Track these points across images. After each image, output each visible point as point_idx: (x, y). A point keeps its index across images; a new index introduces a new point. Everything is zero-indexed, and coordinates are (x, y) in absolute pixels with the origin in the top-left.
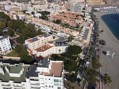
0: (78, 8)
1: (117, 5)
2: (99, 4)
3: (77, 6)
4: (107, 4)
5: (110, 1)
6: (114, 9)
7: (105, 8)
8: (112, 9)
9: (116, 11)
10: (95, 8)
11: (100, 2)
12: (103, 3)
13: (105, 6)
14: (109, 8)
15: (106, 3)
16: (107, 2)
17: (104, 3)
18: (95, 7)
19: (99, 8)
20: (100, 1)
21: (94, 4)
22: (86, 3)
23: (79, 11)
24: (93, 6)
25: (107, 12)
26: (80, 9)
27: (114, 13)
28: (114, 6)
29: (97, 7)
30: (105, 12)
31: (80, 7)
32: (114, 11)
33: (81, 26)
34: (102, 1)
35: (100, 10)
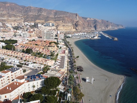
0: (50, 34)
1: (86, 31)
3: (48, 32)
4: (78, 31)
5: (80, 28)
6: (85, 35)
7: (76, 34)
8: (82, 35)
11: (71, 29)
13: (76, 32)
14: (80, 34)
16: (77, 29)
17: (74, 30)
18: (67, 33)
19: (71, 34)
20: (71, 28)
21: (66, 31)
22: (58, 30)
23: (51, 38)
24: (65, 33)
25: (79, 37)
26: (52, 36)
27: (85, 38)
28: (84, 32)
29: (69, 34)
31: (52, 34)
32: (84, 37)
33: (56, 54)
34: (72, 28)
35: (72, 36)
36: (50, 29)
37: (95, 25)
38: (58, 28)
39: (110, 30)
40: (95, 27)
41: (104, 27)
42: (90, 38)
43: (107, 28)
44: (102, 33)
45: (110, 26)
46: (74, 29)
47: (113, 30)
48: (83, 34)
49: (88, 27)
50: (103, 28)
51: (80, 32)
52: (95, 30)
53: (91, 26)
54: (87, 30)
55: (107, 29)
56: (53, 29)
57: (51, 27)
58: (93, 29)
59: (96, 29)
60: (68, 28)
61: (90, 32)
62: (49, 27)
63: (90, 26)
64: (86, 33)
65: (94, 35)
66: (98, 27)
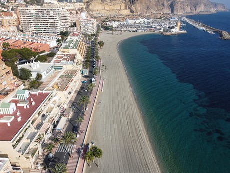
1: (154, 15)
2: (119, 12)
4: (135, 14)
5: (139, 8)
6: (149, 22)
7: (131, 22)
8: (144, 22)
9: (152, 27)
10: (110, 21)
11: (119, 10)
12: (126, 10)
13: (130, 16)
14: (138, 21)
15: (132, 11)
16: (134, 9)
17: (127, 12)
18: (110, 19)
19: (119, 21)
20: (119, 8)
21: (108, 13)
22: (90, 10)
23: (51, 30)
24: (105, 17)
25: (134, 29)
26: (54, 25)
28: (148, 17)
29: (114, 20)
30: (131, 29)
31: (52, 17)
32: (148, 27)
34: (123, 7)
35: (120, 26)
36: (73, 8)
37: (172, 2)
38: (91, 7)
39: (201, 13)
40: (172, 7)
41: (190, 7)
42: (162, 30)
43: (196, 9)
44: (187, 19)
45: (202, 4)
46: (126, 8)
47: (207, 13)
48: (146, 20)
49: (157, 5)
50: (188, 9)
51: (140, 15)
52: (170, 12)
53: (164, 5)
54: (155, 12)
55: (195, 12)
56: (77, 7)
57: (73, 4)
58: (167, 10)
59: (173, 11)
60: (114, 8)
61: (161, 18)
62: (68, 4)
63: (161, 3)
64: (151, 20)
65: (170, 23)
66: (178, 6)
